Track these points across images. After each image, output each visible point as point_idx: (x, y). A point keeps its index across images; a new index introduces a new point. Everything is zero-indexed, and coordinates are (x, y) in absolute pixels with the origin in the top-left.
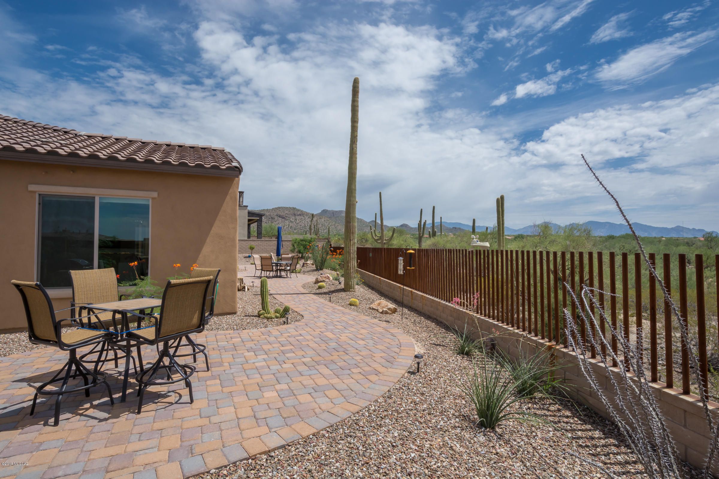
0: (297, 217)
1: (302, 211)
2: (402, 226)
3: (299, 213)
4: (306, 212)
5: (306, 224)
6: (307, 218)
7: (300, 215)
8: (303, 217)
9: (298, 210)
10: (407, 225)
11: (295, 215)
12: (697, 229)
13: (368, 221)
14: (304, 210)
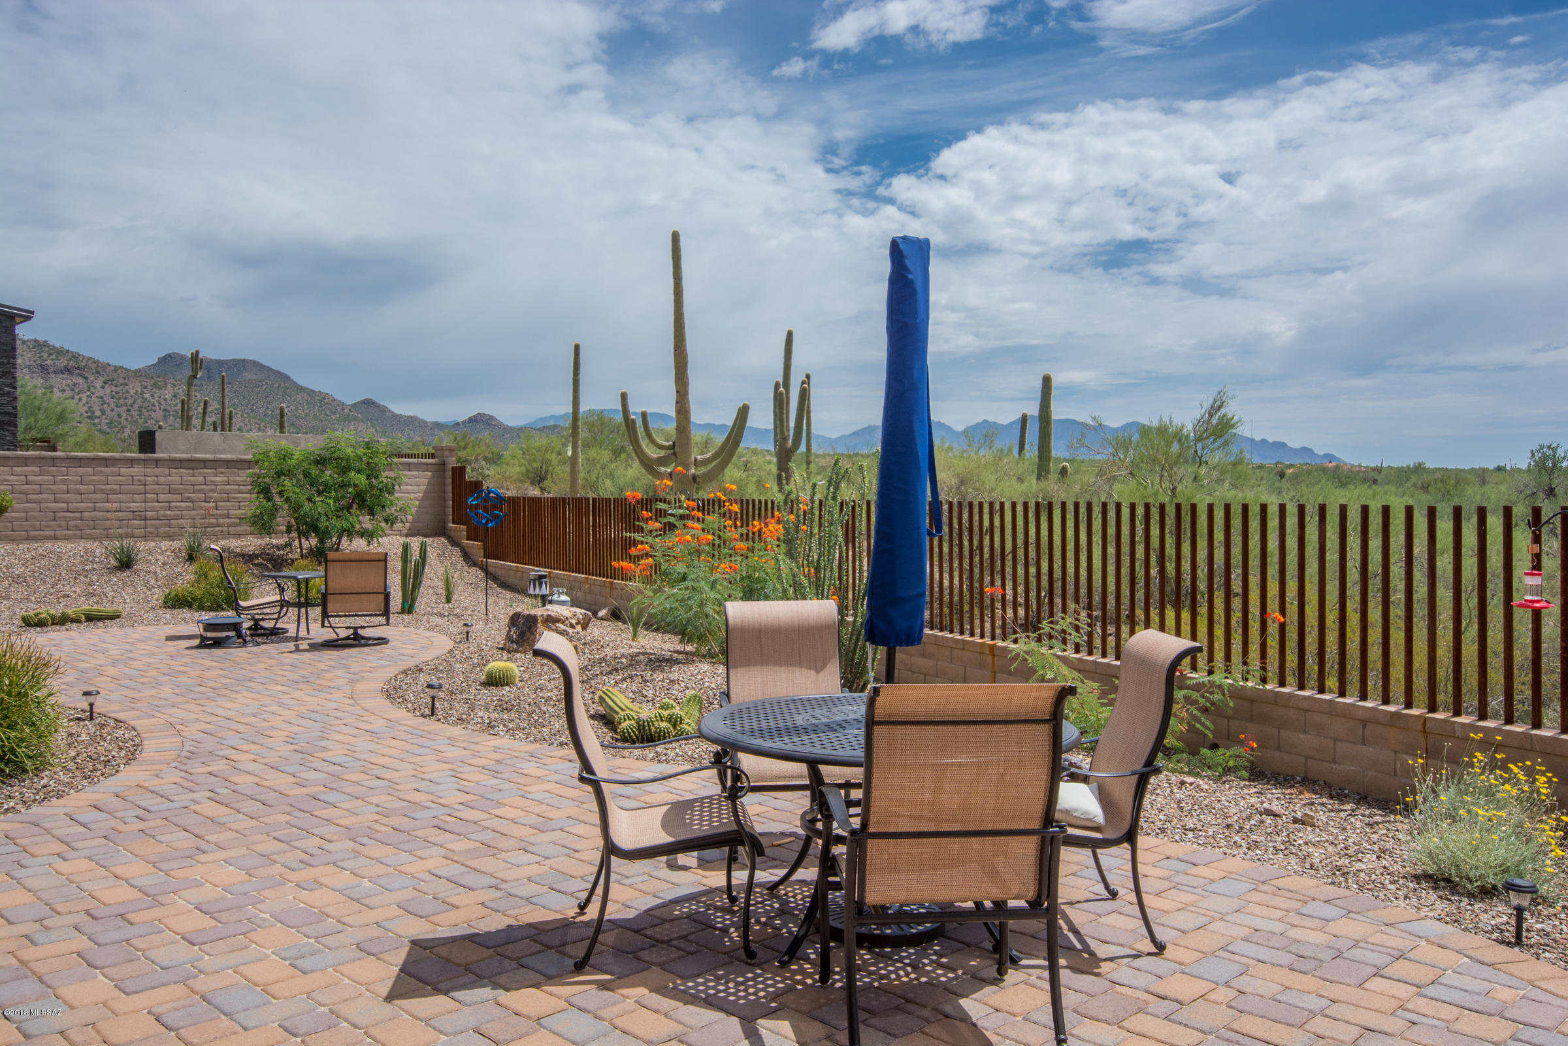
0: (54, 380)
1: (76, 357)
2: (473, 420)
3: (62, 363)
4: (96, 362)
5: (96, 408)
6: (99, 384)
7: (68, 370)
8: (80, 380)
9: (60, 352)
10: (491, 418)
11: (44, 369)
12: (1271, 440)
13: (350, 401)
14: (87, 354)
